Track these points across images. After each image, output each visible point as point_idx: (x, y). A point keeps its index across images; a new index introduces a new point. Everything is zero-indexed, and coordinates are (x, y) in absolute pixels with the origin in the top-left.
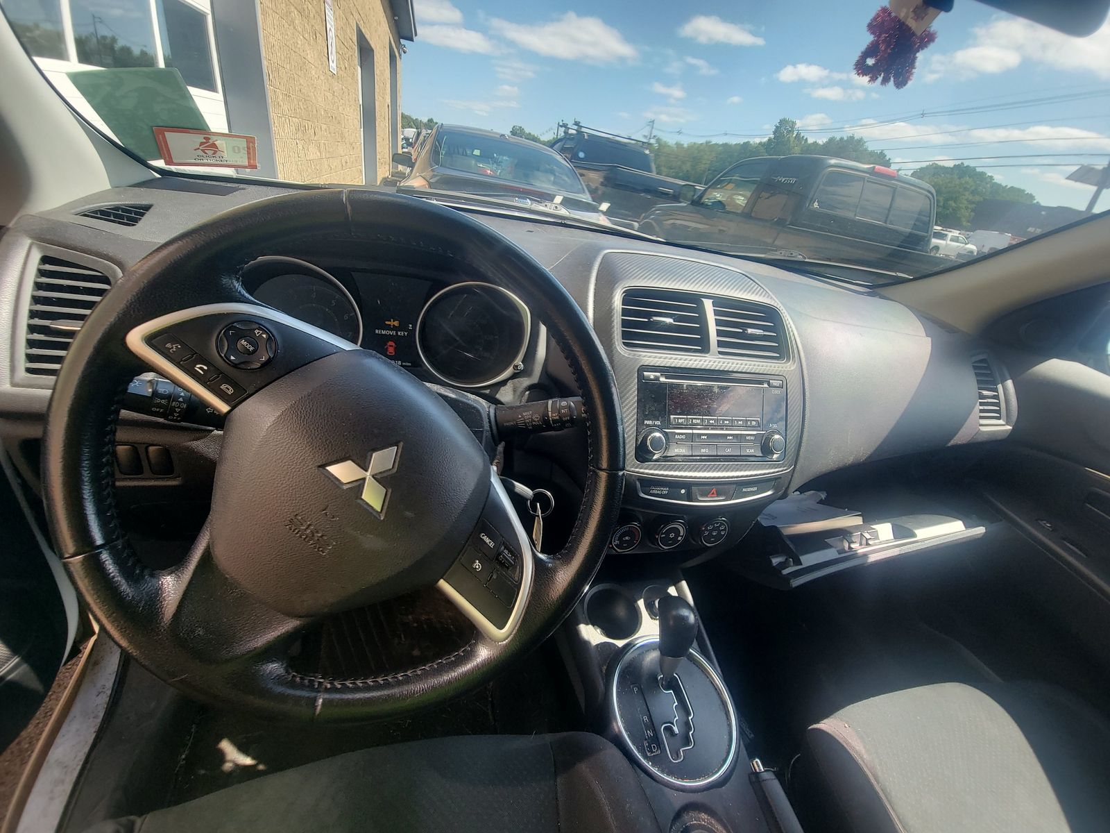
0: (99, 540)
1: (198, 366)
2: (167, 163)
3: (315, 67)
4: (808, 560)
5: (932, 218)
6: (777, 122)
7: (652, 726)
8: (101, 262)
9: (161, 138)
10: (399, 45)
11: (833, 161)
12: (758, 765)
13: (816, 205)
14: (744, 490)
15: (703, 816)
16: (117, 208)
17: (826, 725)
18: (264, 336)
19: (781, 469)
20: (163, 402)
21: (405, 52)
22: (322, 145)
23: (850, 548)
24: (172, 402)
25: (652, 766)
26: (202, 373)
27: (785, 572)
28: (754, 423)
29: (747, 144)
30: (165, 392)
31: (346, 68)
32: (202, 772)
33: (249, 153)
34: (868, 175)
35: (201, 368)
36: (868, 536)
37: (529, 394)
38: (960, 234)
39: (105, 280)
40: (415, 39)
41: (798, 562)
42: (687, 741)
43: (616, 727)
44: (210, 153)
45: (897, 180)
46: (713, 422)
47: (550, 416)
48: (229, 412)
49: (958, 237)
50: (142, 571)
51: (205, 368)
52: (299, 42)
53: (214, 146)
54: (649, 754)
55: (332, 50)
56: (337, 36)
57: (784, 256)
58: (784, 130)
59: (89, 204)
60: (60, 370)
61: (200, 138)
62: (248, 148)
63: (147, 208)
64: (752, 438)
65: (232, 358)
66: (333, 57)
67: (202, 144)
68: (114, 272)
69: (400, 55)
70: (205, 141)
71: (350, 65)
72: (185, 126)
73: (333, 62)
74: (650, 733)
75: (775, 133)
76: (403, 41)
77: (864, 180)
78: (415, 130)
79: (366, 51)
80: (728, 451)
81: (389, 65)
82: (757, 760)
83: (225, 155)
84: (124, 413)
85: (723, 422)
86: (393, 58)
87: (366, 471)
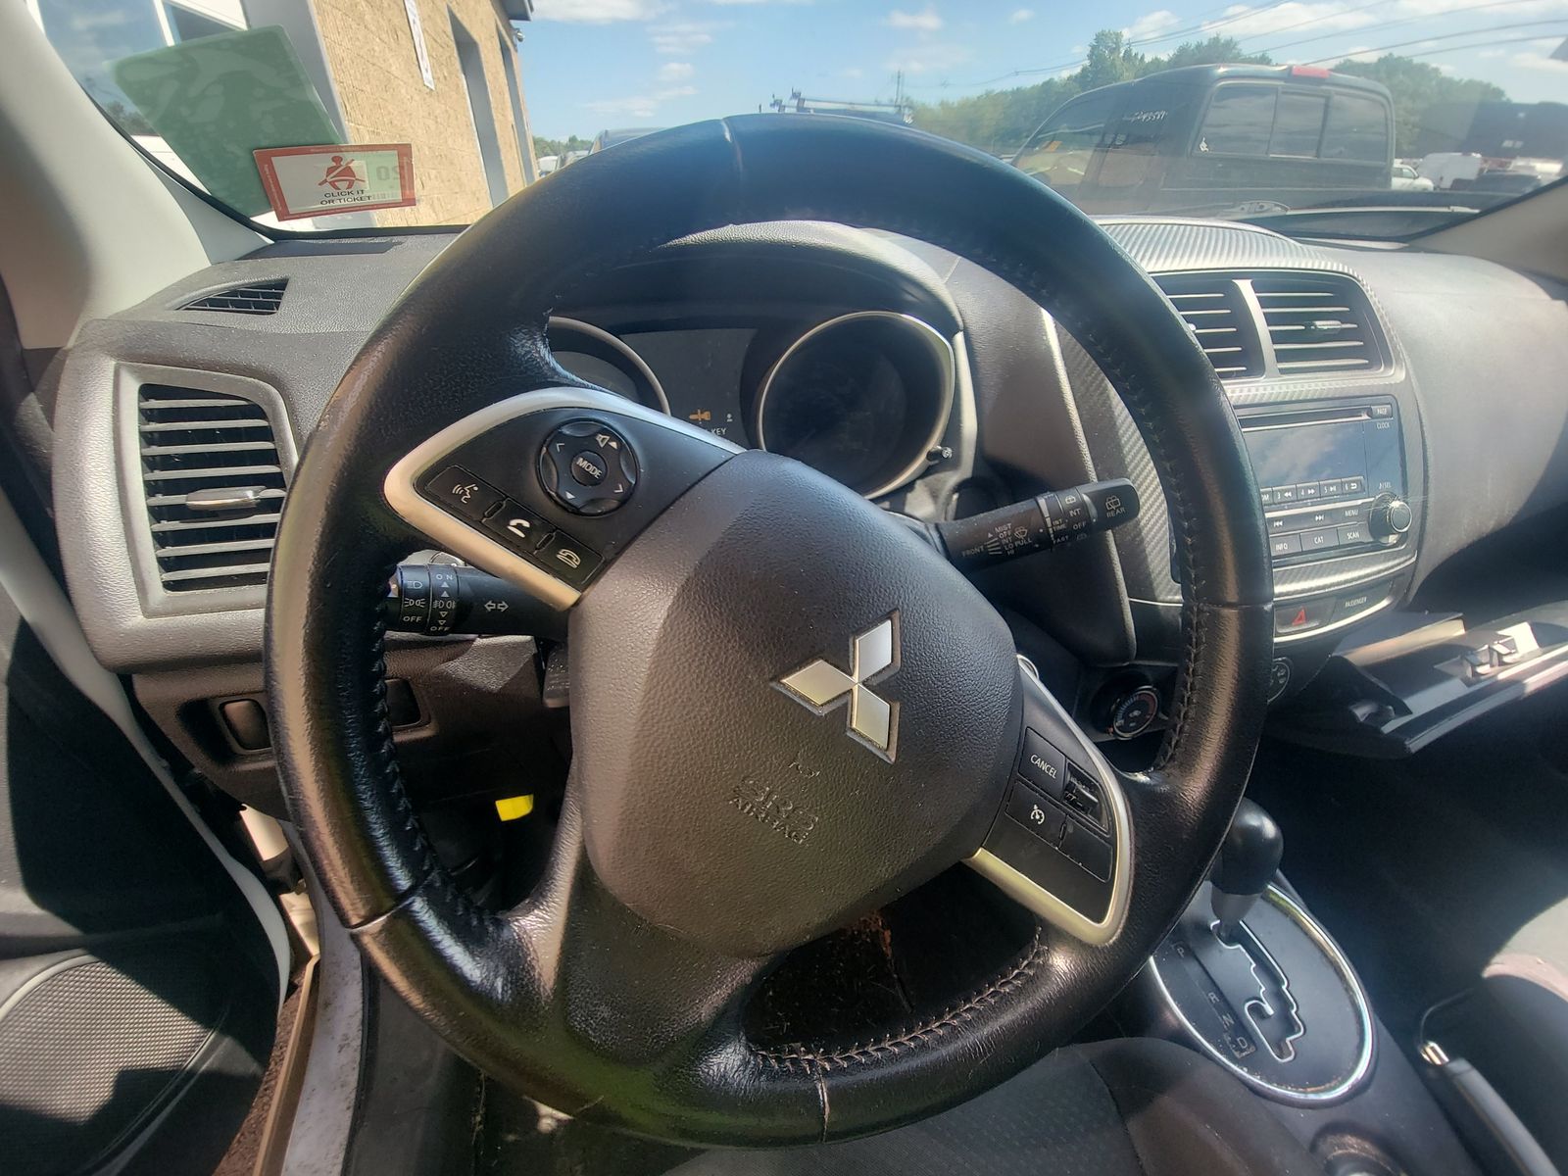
0: (404, 882)
1: (514, 522)
2: (281, 218)
3: (405, 83)
4: (1421, 703)
5: (1390, 136)
6: (1091, 39)
7: (1227, 1006)
8: (240, 380)
9: (267, 170)
10: (509, 29)
11: (1222, 70)
12: (1434, 1053)
13: (1203, 147)
14: (1347, 604)
15: (1350, 1140)
16: (234, 292)
17: (1502, 965)
18: (614, 444)
19: (1402, 559)
20: (419, 603)
21: (520, 40)
22: (436, 201)
23: (1475, 674)
24: (433, 601)
25: (1248, 1072)
26: (523, 535)
27: (1387, 728)
28: (1354, 486)
29: (1048, 84)
30: (417, 585)
31: (445, 77)
32: (511, 1138)
33: (402, 177)
34: (1282, 83)
35: (519, 526)
36: (1503, 650)
37: (958, 499)
38: (1402, 163)
39: (254, 411)
40: (531, 15)
41: (1404, 710)
42: (1290, 1026)
43: (1171, 1018)
44: (343, 186)
45: (1328, 84)
46: (1290, 494)
47: (1049, 525)
48: (577, 604)
49: (1401, 169)
50: (481, 921)
51: (526, 524)
52: (376, 48)
53: (348, 171)
54: (1237, 1054)
55: (422, 51)
56: (424, 31)
57: (1249, 213)
58: (1103, 49)
59: (190, 291)
60: (272, 571)
61: (325, 161)
62: (401, 167)
63: (282, 285)
64: (1354, 513)
65: (570, 496)
66: (425, 63)
67: (330, 171)
68: (268, 393)
69: (515, 46)
70: (334, 164)
71: (450, 73)
72: (302, 141)
73: (427, 70)
74: (1228, 1020)
75: (1090, 57)
76: (514, 23)
77: (1277, 92)
78: (556, 158)
79: (466, 47)
80: (1319, 541)
81: (502, 63)
82: (1432, 1044)
83: (367, 187)
84: (391, 635)
85: (1306, 492)
86: (505, 51)
87: (851, 675)
